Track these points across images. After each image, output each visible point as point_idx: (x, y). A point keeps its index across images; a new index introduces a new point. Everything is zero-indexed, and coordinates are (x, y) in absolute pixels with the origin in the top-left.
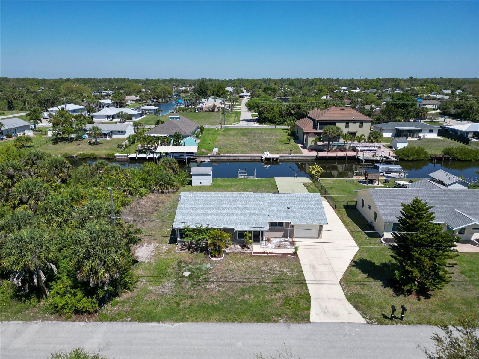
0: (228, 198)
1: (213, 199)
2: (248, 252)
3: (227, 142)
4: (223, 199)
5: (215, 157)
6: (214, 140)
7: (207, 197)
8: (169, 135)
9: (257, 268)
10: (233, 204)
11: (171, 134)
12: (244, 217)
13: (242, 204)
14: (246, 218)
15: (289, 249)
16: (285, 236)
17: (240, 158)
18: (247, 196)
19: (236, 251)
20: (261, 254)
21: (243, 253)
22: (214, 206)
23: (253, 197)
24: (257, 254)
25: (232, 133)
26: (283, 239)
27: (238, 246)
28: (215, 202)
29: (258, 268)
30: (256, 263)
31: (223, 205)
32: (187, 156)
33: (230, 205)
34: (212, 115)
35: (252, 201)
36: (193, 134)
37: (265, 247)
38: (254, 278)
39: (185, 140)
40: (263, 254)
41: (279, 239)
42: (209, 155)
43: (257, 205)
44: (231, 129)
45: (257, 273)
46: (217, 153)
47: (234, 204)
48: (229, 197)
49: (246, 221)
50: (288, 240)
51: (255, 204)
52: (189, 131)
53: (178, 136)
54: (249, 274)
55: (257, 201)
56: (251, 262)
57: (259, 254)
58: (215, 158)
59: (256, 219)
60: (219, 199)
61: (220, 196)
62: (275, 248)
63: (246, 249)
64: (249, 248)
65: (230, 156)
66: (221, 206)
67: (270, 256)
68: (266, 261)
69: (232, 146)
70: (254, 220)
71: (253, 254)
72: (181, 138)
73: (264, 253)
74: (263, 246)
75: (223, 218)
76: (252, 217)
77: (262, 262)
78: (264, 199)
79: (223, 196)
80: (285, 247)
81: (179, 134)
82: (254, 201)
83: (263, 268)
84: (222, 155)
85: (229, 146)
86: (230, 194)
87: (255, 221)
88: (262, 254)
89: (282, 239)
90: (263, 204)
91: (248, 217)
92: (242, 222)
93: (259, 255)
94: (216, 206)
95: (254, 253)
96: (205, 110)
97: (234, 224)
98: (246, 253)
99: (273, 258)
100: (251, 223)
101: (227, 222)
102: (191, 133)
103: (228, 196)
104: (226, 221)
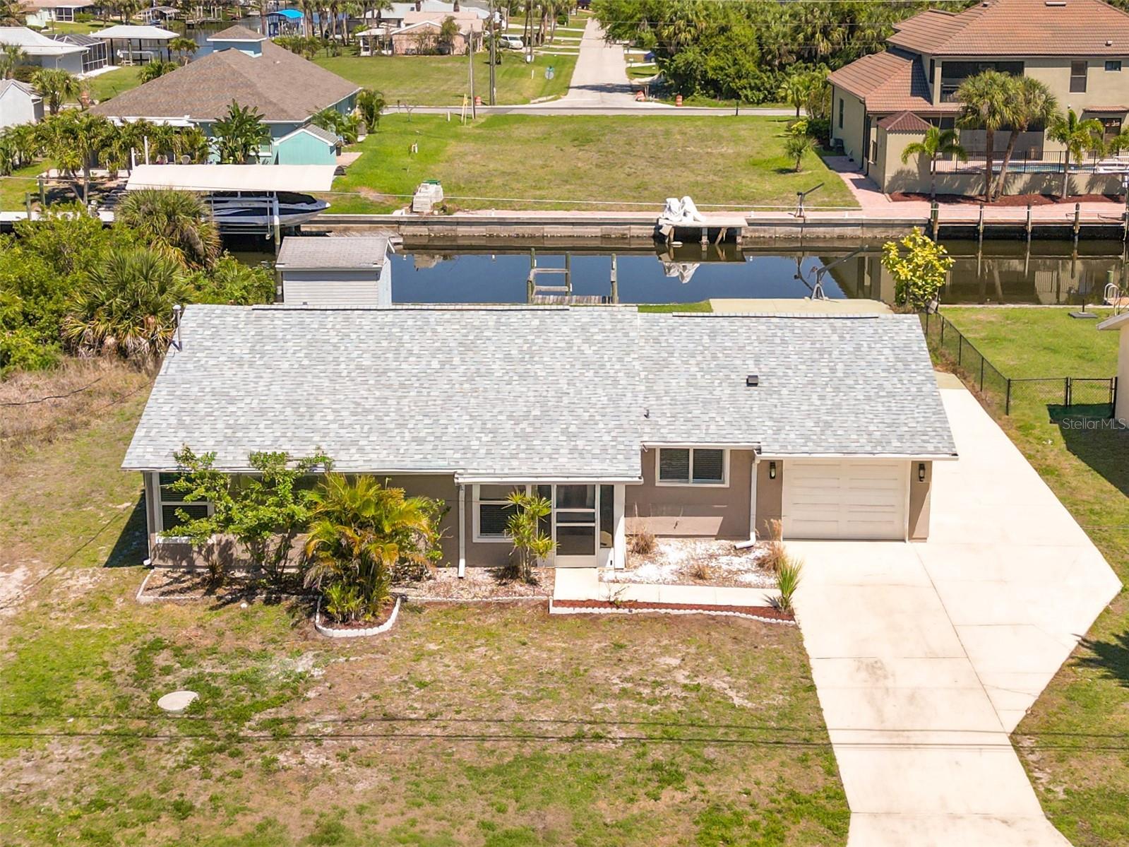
0: (434, 331)
1: (353, 336)
2: (527, 602)
3: (491, 166)
4: (406, 338)
5: (424, 223)
6: (428, 156)
7: (322, 326)
8: (198, 121)
9: (568, 673)
10: (456, 360)
11: (207, 115)
12: (510, 417)
13: (508, 357)
14: (524, 425)
15: (749, 585)
16: (733, 531)
17: (549, 230)
18: (536, 322)
19: (466, 597)
20: (596, 611)
21: (502, 606)
22: (359, 367)
23: (565, 329)
24: (578, 610)
25: (521, 131)
26: (726, 543)
27: (481, 575)
28: (364, 351)
29: (575, 675)
30: (564, 649)
31: (404, 366)
32: (282, 212)
33: (443, 364)
34: (439, 70)
35: (562, 345)
36: (323, 121)
37: (620, 576)
38: (544, 717)
39: (277, 142)
40: (609, 610)
41: (701, 547)
42: (397, 214)
43: (586, 365)
44: (522, 119)
45: (566, 695)
46: (435, 206)
47: (463, 361)
48: (440, 329)
49: (525, 436)
50: (749, 548)
51: (576, 359)
52: (298, 106)
53: (242, 122)
54: (520, 699)
55: (585, 347)
56: (540, 648)
57: (584, 610)
58: (423, 230)
59: (573, 429)
60: (389, 337)
61: (394, 324)
62: (674, 583)
63: (518, 587)
64: (533, 583)
65: (502, 222)
66: (392, 370)
67: (647, 618)
68: (623, 641)
69: (518, 181)
70: (565, 432)
71: (553, 610)
72: (257, 133)
73: (611, 604)
74: (610, 575)
75: (400, 426)
76: (552, 421)
77: (597, 646)
78: (626, 335)
79: (410, 322)
80: (728, 580)
81: (249, 113)
82: (570, 345)
83: (599, 673)
84: (459, 215)
85: (498, 181)
86: (448, 315)
87: (571, 437)
88: (602, 611)
89: (715, 546)
90: (620, 360)
91: (536, 418)
92: (499, 443)
93: (585, 615)
94: (369, 367)
95: (559, 603)
96: (403, 45)
97: (456, 451)
98: (515, 603)
99: (658, 627)
100: (548, 449)
101: (420, 441)
102: (309, 112)
103: (438, 324)
104: (415, 439)
